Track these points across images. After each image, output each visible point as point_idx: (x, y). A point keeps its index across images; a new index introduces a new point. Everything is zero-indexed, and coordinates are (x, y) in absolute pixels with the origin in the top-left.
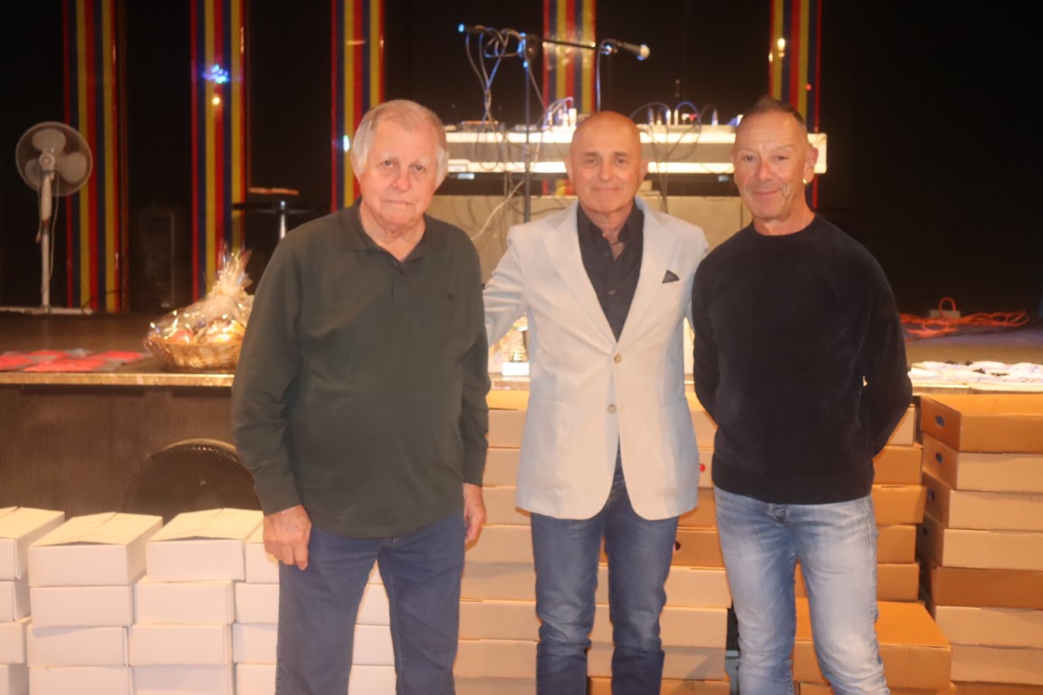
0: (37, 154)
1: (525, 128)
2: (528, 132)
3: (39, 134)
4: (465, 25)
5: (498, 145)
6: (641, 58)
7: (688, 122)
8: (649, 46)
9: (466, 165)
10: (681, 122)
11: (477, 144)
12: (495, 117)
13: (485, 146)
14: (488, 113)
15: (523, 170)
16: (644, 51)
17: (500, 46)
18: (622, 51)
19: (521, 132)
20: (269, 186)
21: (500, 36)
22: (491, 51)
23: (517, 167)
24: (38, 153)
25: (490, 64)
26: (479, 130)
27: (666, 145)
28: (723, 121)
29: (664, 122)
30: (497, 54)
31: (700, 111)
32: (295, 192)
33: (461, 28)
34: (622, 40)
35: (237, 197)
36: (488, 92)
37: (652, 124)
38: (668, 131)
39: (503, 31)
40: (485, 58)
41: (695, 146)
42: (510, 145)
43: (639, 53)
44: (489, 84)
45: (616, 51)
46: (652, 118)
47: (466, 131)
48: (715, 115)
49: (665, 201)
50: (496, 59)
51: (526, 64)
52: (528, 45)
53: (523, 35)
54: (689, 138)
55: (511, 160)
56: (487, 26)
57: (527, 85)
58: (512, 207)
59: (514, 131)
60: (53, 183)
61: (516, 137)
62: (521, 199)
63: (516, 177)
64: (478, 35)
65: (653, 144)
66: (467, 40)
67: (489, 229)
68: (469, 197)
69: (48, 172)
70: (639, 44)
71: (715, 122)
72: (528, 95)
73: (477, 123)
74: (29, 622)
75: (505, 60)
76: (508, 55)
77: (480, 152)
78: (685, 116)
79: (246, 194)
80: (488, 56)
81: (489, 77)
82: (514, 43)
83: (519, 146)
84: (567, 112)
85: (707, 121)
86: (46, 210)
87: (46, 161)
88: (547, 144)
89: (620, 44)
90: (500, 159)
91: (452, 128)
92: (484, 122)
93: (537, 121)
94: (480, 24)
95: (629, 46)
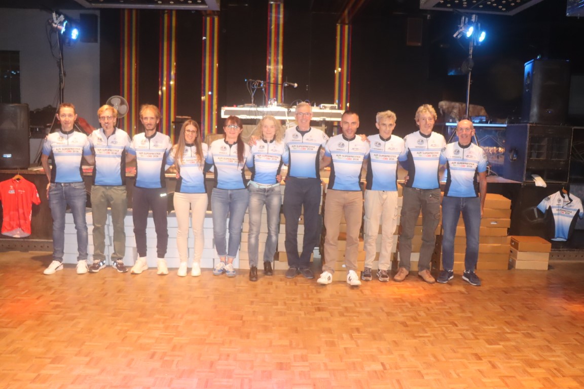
1: (262, 106)
2: (263, 108)
3: (113, 99)
5: (255, 111)
6: (295, 87)
8: (297, 84)
9: (246, 117)
11: (249, 111)
12: (254, 103)
13: (251, 111)
16: (296, 85)
17: (256, 86)
18: (290, 85)
20: (182, 115)
22: (254, 86)
25: (253, 90)
26: (250, 107)
28: (317, 106)
33: (246, 80)
34: (290, 82)
35: (172, 119)
36: (252, 97)
39: (257, 81)
40: (252, 88)
42: (258, 111)
44: (253, 95)
45: (288, 85)
47: (247, 107)
48: (315, 104)
50: (255, 88)
51: (263, 90)
52: (264, 85)
53: (262, 82)
55: (259, 115)
56: (253, 79)
57: (263, 95)
59: (259, 107)
61: (260, 109)
64: (250, 82)
66: (247, 83)
68: (247, 125)
70: (294, 83)
71: (315, 106)
72: (263, 98)
73: (249, 105)
75: (257, 89)
76: (258, 87)
77: (249, 113)
79: (175, 118)
81: (253, 93)
82: (260, 84)
83: (261, 112)
84: (274, 102)
85: (313, 105)
88: (269, 111)
90: (256, 115)
91: (242, 106)
92: (251, 104)
93: (265, 104)
94: (251, 79)
95: (292, 84)
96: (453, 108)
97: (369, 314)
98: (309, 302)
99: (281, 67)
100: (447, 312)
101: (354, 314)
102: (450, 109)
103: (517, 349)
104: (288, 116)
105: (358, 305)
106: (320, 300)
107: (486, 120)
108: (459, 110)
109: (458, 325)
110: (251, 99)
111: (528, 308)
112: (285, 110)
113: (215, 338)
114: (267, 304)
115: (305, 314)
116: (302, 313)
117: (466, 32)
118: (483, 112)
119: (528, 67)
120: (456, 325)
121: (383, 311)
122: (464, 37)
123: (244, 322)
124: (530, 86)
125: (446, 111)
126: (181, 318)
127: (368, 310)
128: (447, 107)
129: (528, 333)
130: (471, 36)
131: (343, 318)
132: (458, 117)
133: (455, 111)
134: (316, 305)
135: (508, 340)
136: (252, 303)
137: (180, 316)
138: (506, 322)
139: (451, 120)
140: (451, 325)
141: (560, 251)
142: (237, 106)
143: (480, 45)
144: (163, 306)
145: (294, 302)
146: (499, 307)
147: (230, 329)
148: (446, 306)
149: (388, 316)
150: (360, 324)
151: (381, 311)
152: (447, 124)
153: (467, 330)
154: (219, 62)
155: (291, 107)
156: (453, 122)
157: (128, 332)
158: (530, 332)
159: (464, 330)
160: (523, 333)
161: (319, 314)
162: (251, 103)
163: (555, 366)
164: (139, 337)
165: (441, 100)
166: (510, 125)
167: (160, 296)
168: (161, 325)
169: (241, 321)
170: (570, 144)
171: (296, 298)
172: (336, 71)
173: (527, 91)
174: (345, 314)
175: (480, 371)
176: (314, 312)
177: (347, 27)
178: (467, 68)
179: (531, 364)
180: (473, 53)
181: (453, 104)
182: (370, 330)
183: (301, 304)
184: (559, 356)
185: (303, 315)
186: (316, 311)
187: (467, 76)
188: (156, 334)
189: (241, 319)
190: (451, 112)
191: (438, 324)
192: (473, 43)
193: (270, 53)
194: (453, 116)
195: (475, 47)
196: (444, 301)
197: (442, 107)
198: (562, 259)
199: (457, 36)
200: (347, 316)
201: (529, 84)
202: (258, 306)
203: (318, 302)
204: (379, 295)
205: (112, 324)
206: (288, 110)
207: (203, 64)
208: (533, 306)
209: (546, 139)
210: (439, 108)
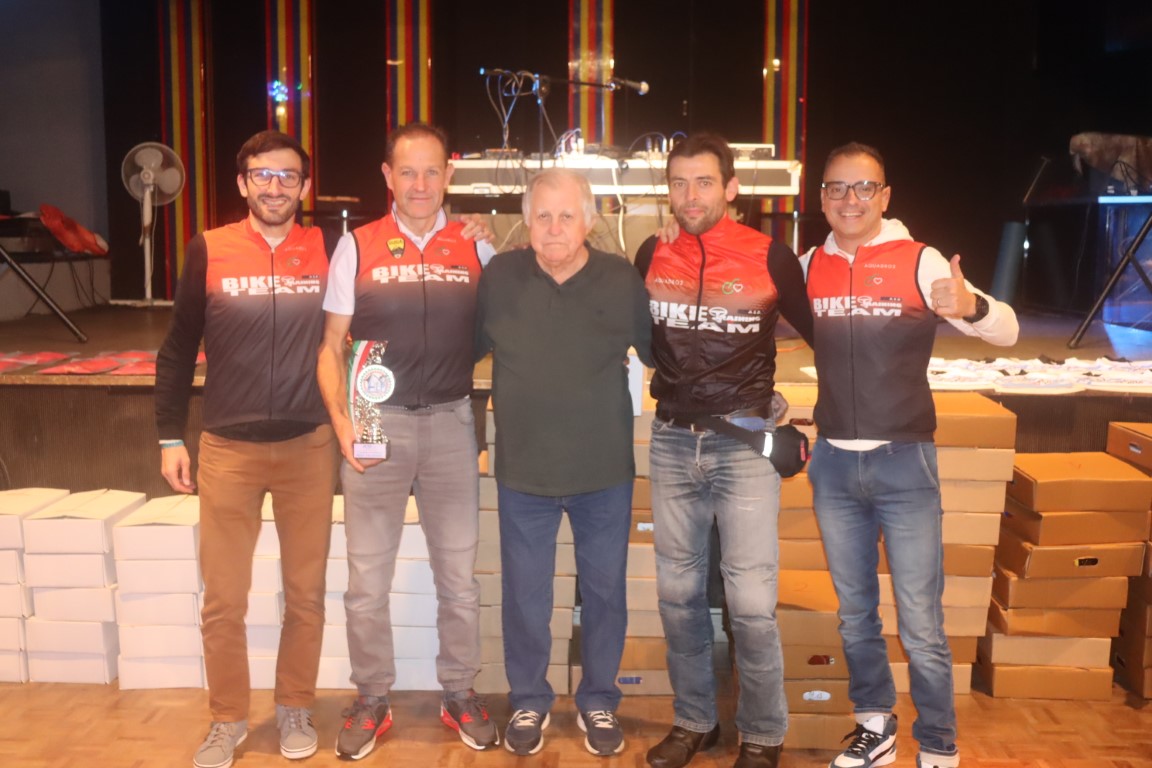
0: (137, 169)
1: (538, 155)
2: (541, 159)
3: (141, 152)
4: (485, 69)
5: (516, 170)
6: (641, 93)
8: (647, 82)
9: (488, 188)
11: (497, 169)
12: (512, 144)
13: (505, 171)
14: (506, 144)
17: (516, 91)
18: (623, 86)
19: (535, 159)
20: (334, 194)
21: (516, 78)
22: (509, 89)
24: (139, 170)
25: (507, 102)
26: (500, 157)
29: (660, 150)
30: (513, 93)
33: (482, 71)
36: (506, 126)
37: (650, 151)
39: (519, 73)
40: (504, 98)
42: (527, 170)
43: (639, 89)
44: (507, 119)
45: (619, 88)
46: (649, 145)
47: (490, 159)
50: (512, 98)
51: (539, 101)
52: (541, 85)
53: (537, 76)
56: (504, 68)
57: (541, 120)
59: (530, 158)
60: (153, 195)
61: (531, 164)
64: (498, 77)
65: (650, 169)
66: (488, 81)
67: (510, 243)
69: (148, 185)
70: (639, 81)
72: (541, 128)
73: (499, 150)
74: (116, 589)
75: (521, 98)
76: (523, 94)
77: (500, 177)
79: (314, 202)
80: (506, 95)
81: (507, 113)
82: (529, 83)
83: (533, 171)
84: (576, 142)
86: (147, 218)
87: (146, 176)
89: (622, 82)
90: (518, 183)
91: (477, 155)
92: (503, 149)
93: (550, 149)
94: (498, 68)
95: (632, 84)
96: (1119, 150)
102: (1107, 157)
104: (621, 182)
108: (1138, 157)
110: (501, 133)
112: (612, 164)
125: (1094, 163)
128: (1096, 150)
132: (1135, 176)
133: (1126, 159)
139: (1112, 188)
142: (461, 158)
152: (1103, 200)
155: (630, 157)
156: (1118, 193)
162: (499, 144)
165: (1078, 132)
181: (1117, 139)
190: (1110, 166)
193: (578, 11)
194: (1118, 175)
197: (1080, 150)
206: (621, 163)
210: (1072, 153)
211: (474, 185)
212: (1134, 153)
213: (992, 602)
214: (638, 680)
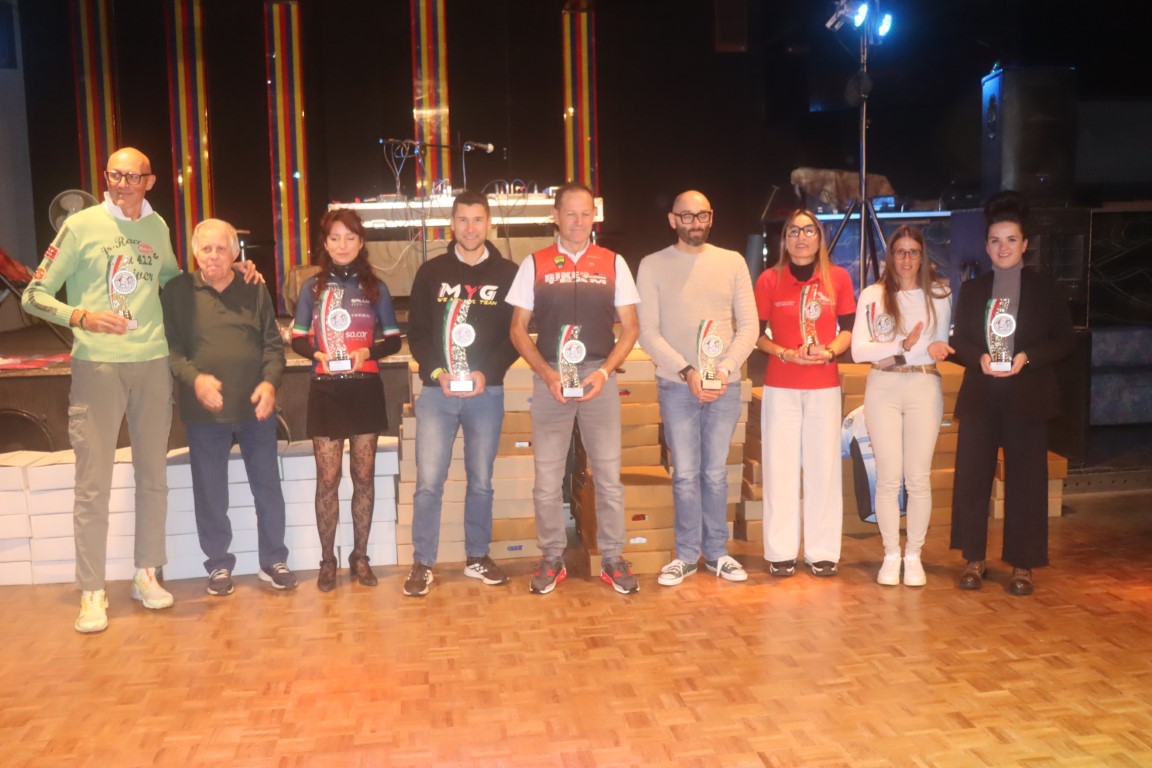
0: (63, 212)
1: (419, 198)
2: (421, 201)
3: (65, 198)
4: (383, 139)
5: (405, 209)
6: (489, 152)
7: (519, 191)
8: (493, 144)
9: (385, 222)
10: (515, 192)
11: (391, 210)
12: (402, 191)
13: (396, 210)
14: (398, 191)
15: (421, 225)
17: (404, 150)
18: (477, 149)
19: (417, 201)
21: (405, 145)
22: (399, 153)
23: (417, 223)
25: (398, 162)
26: (392, 200)
27: (507, 207)
28: (540, 191)
30: (402, 155)
31: (526, 185)
32: (248, 232)
33: (381, 141)
34: (477, 141)
36: (398, 178)
37: (497, 193)
38: (508, 198)
39: (406, 141)
41: (525, 206)
42: (411, 210)
43: (487, 149)
44: (398, 174)
45: (474, 148)
46: (497, 189)
47: (384, 201)
48: (536, 187)
49: (508, 241)
50: (402, 158)
51: (420, 160)
52: (421, 149)
53: (418, 142)
54: (521, 202)
55: (413, 219)
56: (396, 139)
57: (419, 174)
58: (414, 247)
59: (414, 201)
61: (415, 205)
62: (419, 242)
63: (416, 230)
64: (391, 144)
65: (499, 207)
66: (385, 147)
67: (401, 262)
68: (386, 243)
70: (486, 143)
71: (536, 192)
73: (389, 195)
75: (407, 159)
76: (410, 156)
77: (393, 214)
78: (517, 188)
80: (397, 157)
81: (398, 170)
82: (413, 148)
83: (417, 211)
84: (447, 188)
85: (531, 190)
88: (435, 208)
89: (476, 144)
90: (407, 219)
91: (373, 199)
92: (394, 195)
94: (392, 137)
95: (481, 145)
96: (824, 182)
97: (707, 644)
98: (570, 628)
99: (444, 110)
100: (873, 625)
101: (676, 648)
102: (817, 186)
103: (1042, 695)
105: (679, 626)
106: (592, 621)
107: (895, 203)
108: (837, 187)
109: (905, 652)
110: (395, 183)
111: (1041, 602)
113: (373, 731)
114: (477, 640)
115: (566, 657)
116: (559, 654)
117: (853, 15)
118: (886, 187)
119: (989, 86)
120: (901, 654)
121: (736, 634)
122: (848, 25)
123: (433, 687)
124: (996, 127)
125: (808, 190)
126: (287, 692)
127: (703, 634)
128: (809, 181)
129: (1056, 658)
130: (862, 26)
131: (651, 660)
132: (835, 200)
133: (829, 188)
134: (587, 634)
135: (1017, 677)
136: (442, 641)
137: (282, 686)
138: (1003, 636)
139: (820, 209)
140: (889, 655)
141: (1080, 473)
142: (362, 201)
143: (880, 42)
144: (237, 666)
145: (536, 631)
146: (980, 605)
147: (404, 705)
148: (867, 612)
149: (749, 644)
150: (694, 668)
151: (731, 635)
153: (928, 662)
154: (306, 107)
156: (825, 213)
157: (167, 739)
158: (1057, 654)
159: (919, 662)
160: (1045, 659)
161: (597, 655)
162: (395, 192)
163: (1130, 725)
164: (195, 747)
165: (796, 168)
166: (957, 211)
167: (229, 644)
168: (242, 714)
169: (426, 687)
170: (1086, 245)
171: (539, 622)
172: (565, 116)
173: (991, 136)
174: (655, 649)
175: (975, 752)
176: (585, 650)
177: (584, 16)
178: (858, 93)
179: (1079, 726)
180: (868, 60)
181: (822, 173)
182: (715, 679)
183: (553, 634)
184: (1131, 703)
185: (563, 660)
186: (589, 648)
187: (857, 112)
188: (235, 735)
189: (426, 682)
190: (819, 192)
191: (860, 654)
192: (868, 42)
193: (420, 81)
194: (825, 199)
195: (872, 49)
196: (863, 603)
197: (799, 181)
198: (1084, 491)
199: (833, 26)
200: (659, 653)
201: (995, 122)
202: (457, 648)
203: (590, 627)
204: (719, 600)
205: (125, 722)
207: (270, 111)
208: (1050, 596)
209: (1039, 237)
210: (793, 183)
211: (374, 221)
212: (834, 184)
213: (744, 482)
214: (520, 548)
